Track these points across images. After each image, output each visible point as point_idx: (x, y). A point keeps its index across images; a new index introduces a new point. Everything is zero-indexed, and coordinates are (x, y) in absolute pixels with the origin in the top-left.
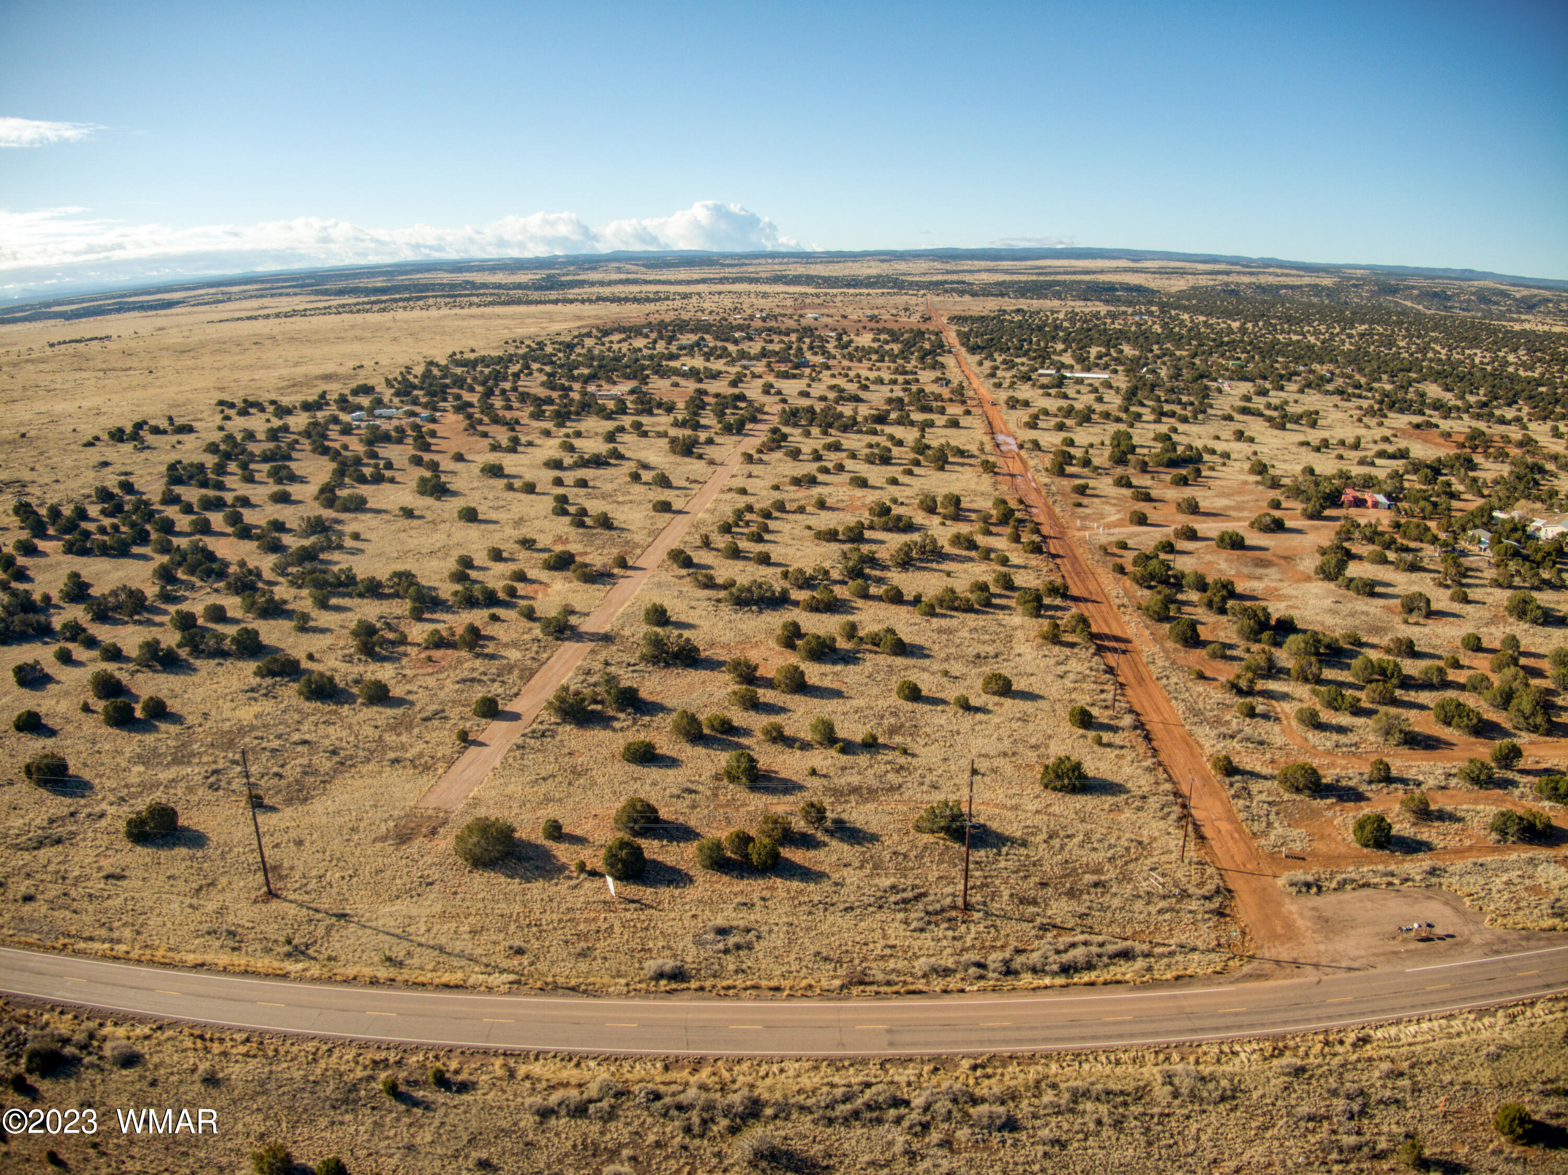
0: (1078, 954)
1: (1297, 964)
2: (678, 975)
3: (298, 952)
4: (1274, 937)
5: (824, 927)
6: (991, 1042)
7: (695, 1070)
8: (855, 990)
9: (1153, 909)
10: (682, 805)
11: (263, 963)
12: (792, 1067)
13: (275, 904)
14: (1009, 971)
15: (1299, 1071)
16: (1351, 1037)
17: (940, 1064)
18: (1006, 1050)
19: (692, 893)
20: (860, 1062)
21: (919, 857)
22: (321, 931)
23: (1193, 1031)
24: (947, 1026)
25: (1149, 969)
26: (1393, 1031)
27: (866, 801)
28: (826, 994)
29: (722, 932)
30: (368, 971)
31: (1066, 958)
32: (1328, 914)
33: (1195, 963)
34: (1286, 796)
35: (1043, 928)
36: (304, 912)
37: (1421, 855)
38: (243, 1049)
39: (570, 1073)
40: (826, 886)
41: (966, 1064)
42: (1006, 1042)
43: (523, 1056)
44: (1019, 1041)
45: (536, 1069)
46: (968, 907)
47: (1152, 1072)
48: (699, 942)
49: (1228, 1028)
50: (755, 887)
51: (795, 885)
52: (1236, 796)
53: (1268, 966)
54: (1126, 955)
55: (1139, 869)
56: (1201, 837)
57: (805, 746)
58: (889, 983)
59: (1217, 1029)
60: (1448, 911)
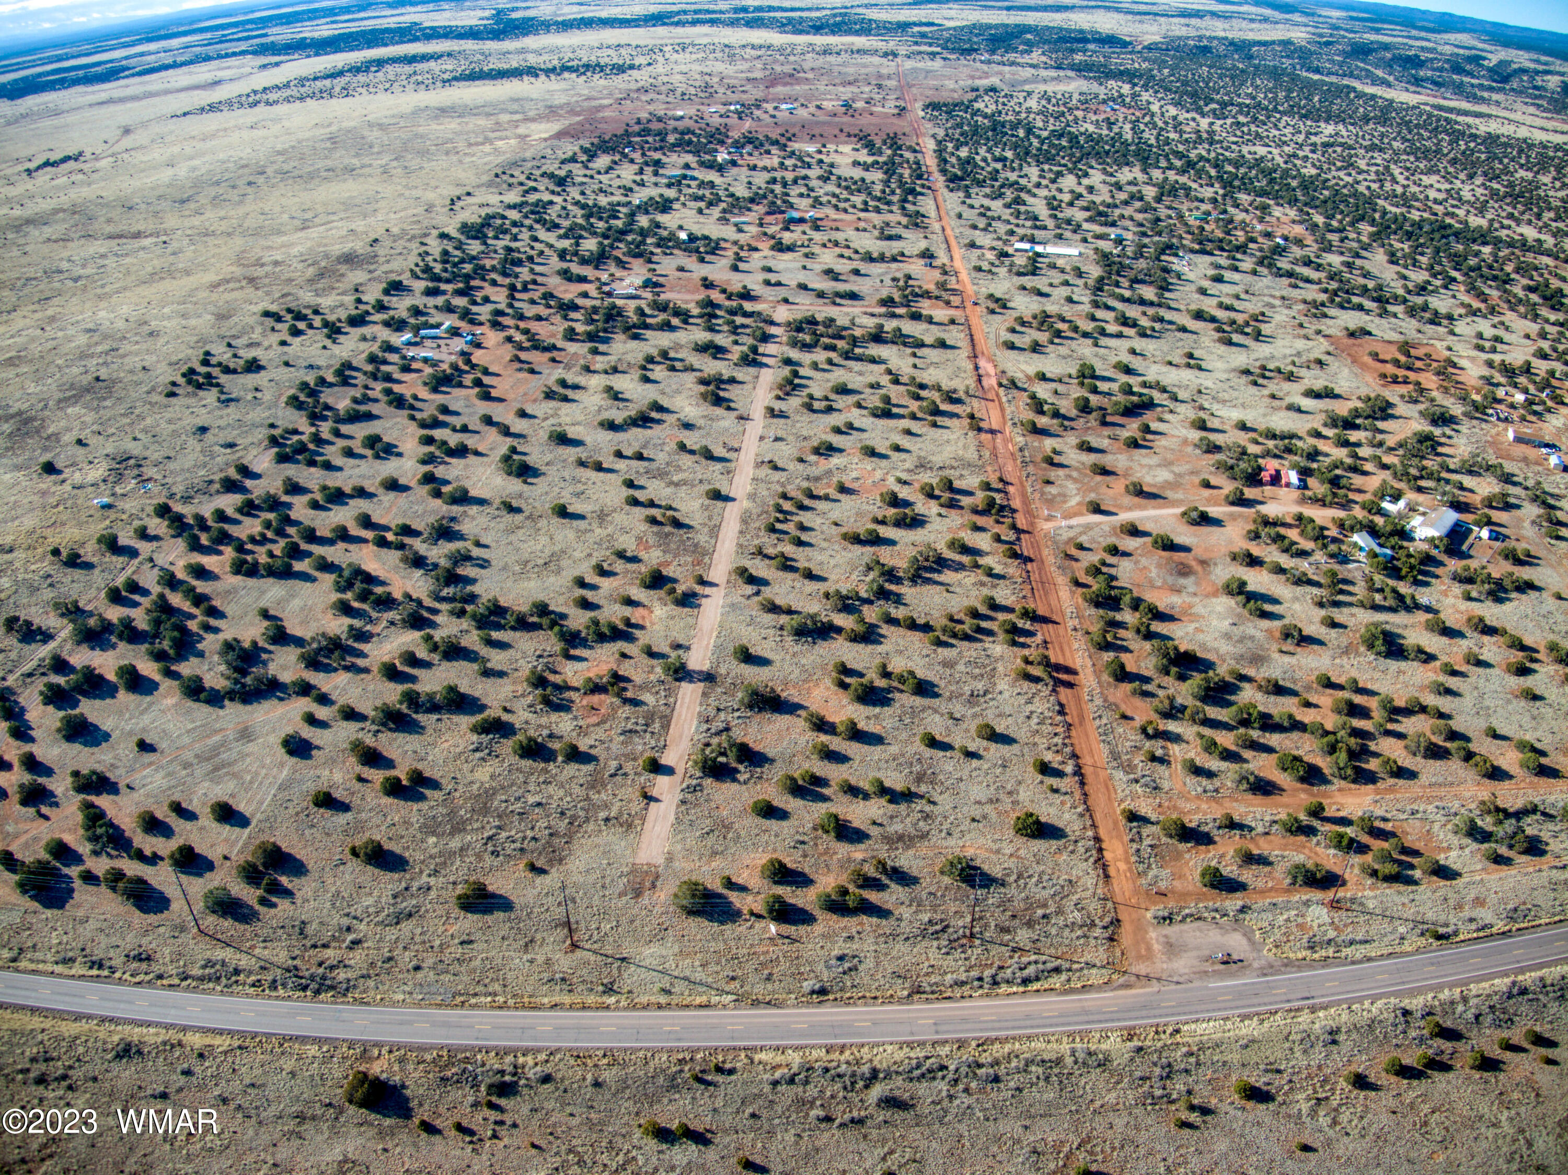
0: (1031, 971)
1: (1148, 978)
2: (823, 991)
3: (609, 990)
4: (1140, 957)
5: (894, 953)
6: (986, 1030)
7: (842, 1052)
8: (916, 997)
9: (1074, 935)
10: (797, 855)
11: (591, 999)
12: (889, 1048)
13: (579, 953)
14: (995, 983)
15: (1140, 1049)
16: (1170, 1030)
17: (962, 1044)
18: (993, 1034)
19: (818, 928)
20: (921, 1044)
21: (943, 896)
22: (615, 972)
23: (1088, 1022)
24: (964, 1020)
25: (1069, 980)
26: (1193, 1026)
27: (908, 847)
28: (900, 1001)
29: (841, 958)
30: (653, 999)
31: (1026, 973)
32: (1173, 940)
33: (1095, 977)
34: (1164, 840)
35: (1014, 950)
36: (599, 958)
37: (1238, 894)
38: (605, 1061)
39: (780, 1059)
40: (892, 921)
41: (974, 1044)
42: (993, 1029)
43: (754, 1049)
44: (1000, 1029)
45: (762, 1056)
46: (972, 935)
47: (1065, 1047)
48: (828, 967)
49: (1106, 1021)
50: (851, 923)
51: (874, 920)
52: (1132, 840)
53: (1133, 978)
54: (1057, 970)
55: (1069, 904)
56: (1107, 876)
57: (866, 796)
58: (933, 992)
59: (1100, 1021)
60: (1244, 941)
